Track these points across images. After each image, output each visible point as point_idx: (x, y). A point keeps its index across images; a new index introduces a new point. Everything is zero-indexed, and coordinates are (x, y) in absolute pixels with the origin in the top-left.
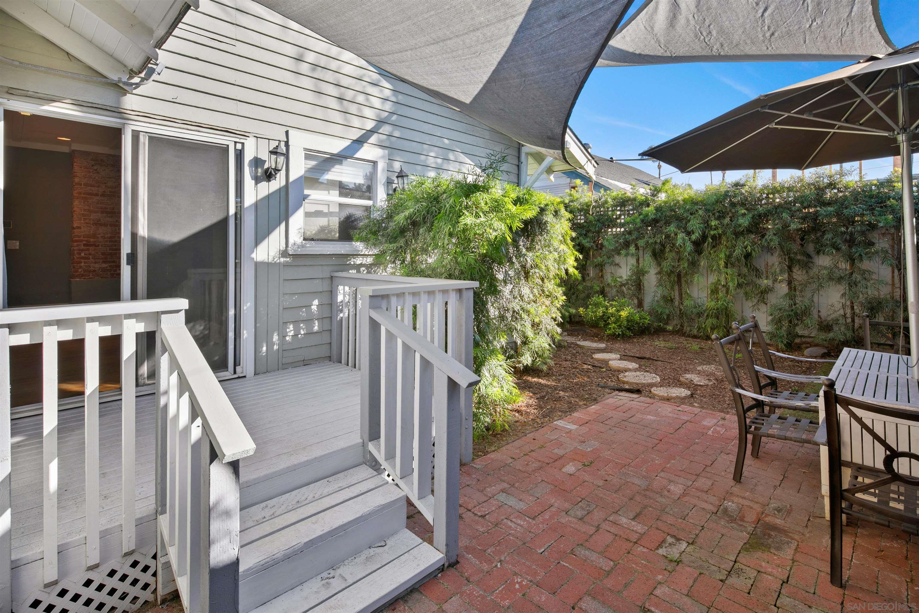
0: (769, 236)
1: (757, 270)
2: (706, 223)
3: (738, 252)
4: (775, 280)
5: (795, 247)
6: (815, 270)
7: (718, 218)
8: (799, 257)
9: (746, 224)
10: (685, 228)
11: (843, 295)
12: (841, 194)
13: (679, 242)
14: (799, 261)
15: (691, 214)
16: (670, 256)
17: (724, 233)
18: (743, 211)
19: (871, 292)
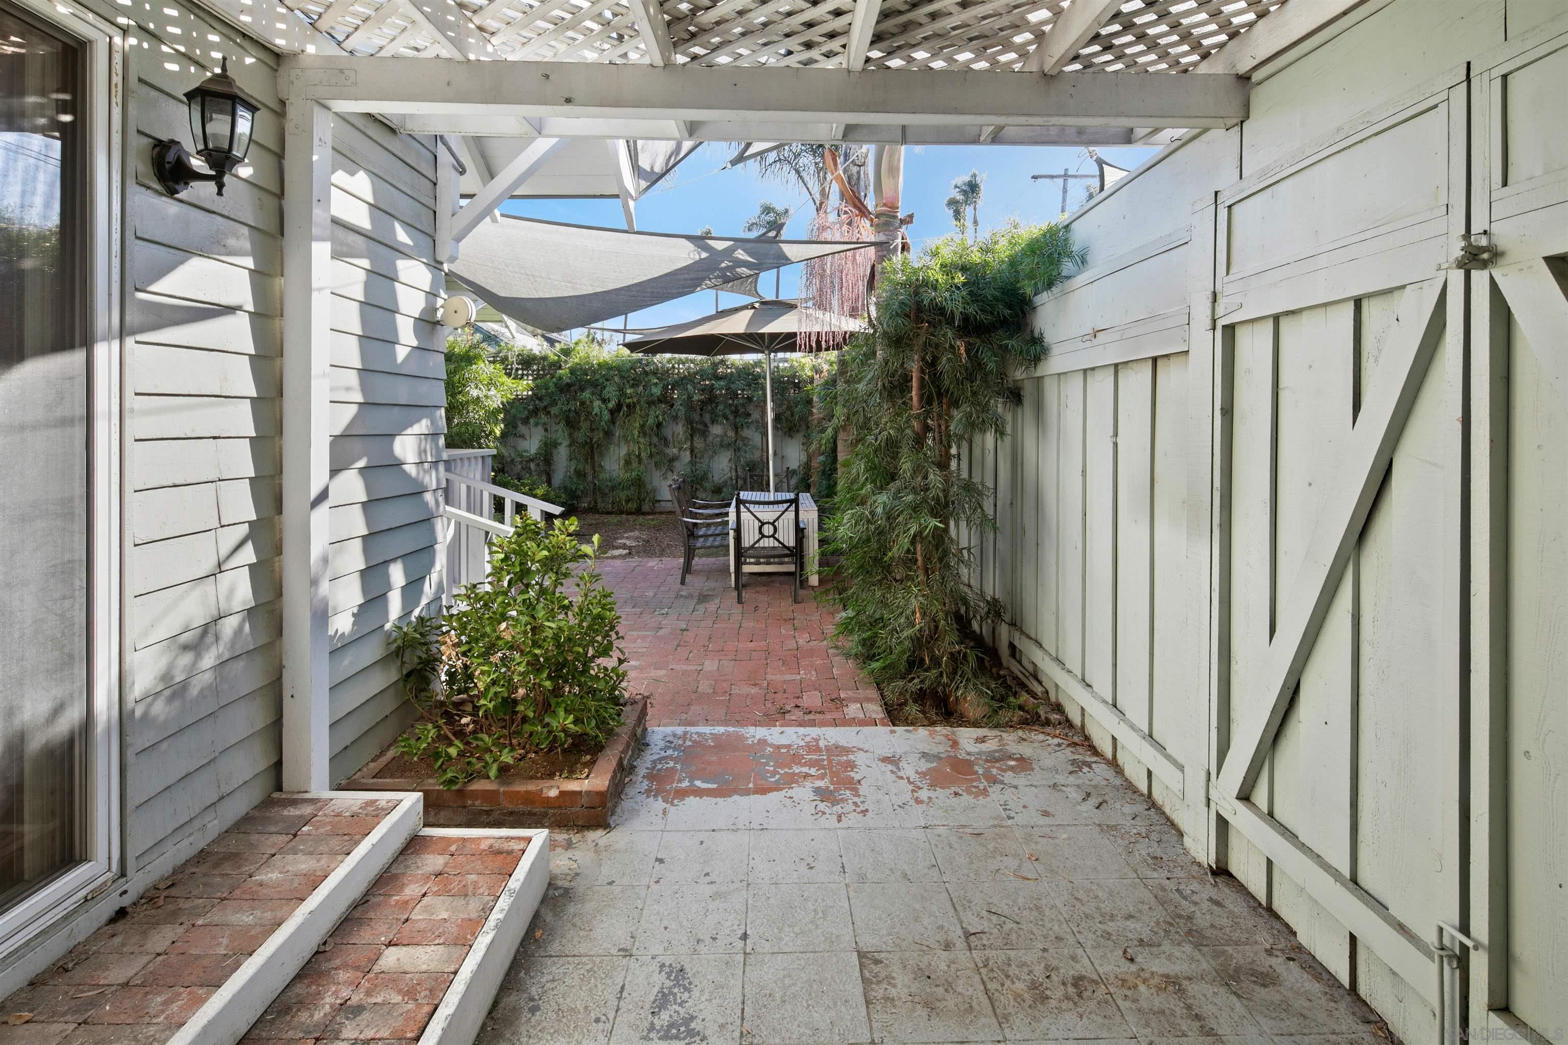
0: (677, 406)
1: (666, 439)
2: (621, 390)
3: (651, 421)
4: (680, 449)
5: (696, 417)
6: (710, 438)
7: (632, 386)
8: (698, 426)
9: (659, 393)
10: (600, 395)
11: (730, 460)
12: (729, 371)
13: (596, 410)
14: (699, 430)
15: (607, 380)
16: (585, 425)
17: (639, 402)
18: (656, 381)
19: (749, 456)
